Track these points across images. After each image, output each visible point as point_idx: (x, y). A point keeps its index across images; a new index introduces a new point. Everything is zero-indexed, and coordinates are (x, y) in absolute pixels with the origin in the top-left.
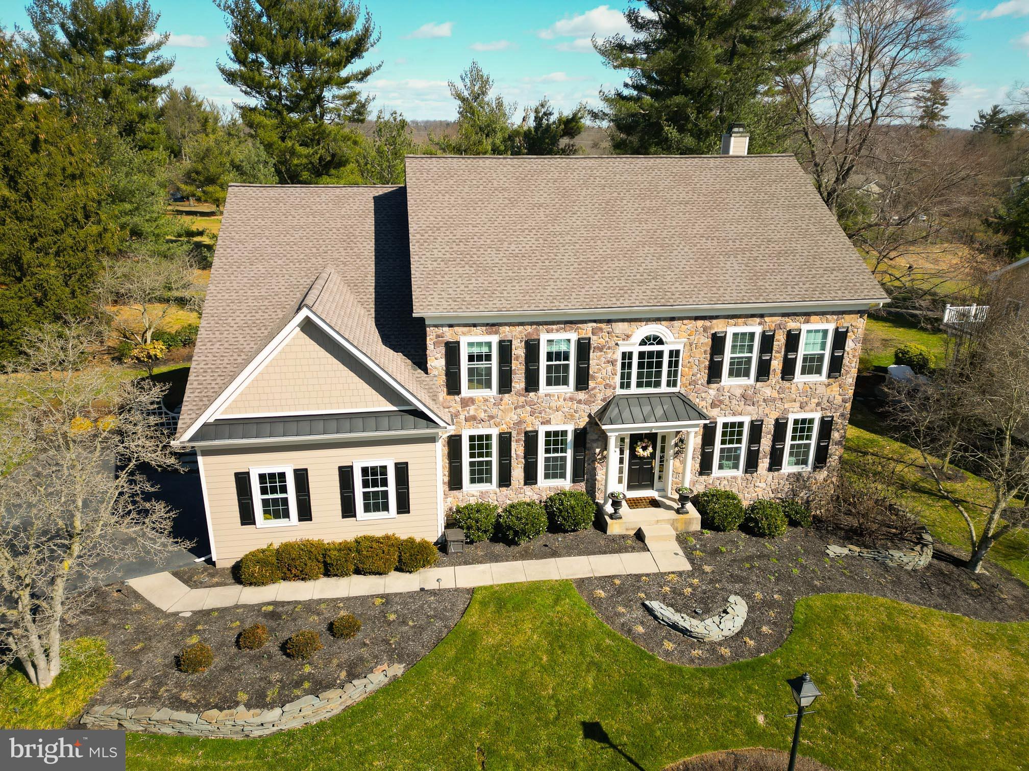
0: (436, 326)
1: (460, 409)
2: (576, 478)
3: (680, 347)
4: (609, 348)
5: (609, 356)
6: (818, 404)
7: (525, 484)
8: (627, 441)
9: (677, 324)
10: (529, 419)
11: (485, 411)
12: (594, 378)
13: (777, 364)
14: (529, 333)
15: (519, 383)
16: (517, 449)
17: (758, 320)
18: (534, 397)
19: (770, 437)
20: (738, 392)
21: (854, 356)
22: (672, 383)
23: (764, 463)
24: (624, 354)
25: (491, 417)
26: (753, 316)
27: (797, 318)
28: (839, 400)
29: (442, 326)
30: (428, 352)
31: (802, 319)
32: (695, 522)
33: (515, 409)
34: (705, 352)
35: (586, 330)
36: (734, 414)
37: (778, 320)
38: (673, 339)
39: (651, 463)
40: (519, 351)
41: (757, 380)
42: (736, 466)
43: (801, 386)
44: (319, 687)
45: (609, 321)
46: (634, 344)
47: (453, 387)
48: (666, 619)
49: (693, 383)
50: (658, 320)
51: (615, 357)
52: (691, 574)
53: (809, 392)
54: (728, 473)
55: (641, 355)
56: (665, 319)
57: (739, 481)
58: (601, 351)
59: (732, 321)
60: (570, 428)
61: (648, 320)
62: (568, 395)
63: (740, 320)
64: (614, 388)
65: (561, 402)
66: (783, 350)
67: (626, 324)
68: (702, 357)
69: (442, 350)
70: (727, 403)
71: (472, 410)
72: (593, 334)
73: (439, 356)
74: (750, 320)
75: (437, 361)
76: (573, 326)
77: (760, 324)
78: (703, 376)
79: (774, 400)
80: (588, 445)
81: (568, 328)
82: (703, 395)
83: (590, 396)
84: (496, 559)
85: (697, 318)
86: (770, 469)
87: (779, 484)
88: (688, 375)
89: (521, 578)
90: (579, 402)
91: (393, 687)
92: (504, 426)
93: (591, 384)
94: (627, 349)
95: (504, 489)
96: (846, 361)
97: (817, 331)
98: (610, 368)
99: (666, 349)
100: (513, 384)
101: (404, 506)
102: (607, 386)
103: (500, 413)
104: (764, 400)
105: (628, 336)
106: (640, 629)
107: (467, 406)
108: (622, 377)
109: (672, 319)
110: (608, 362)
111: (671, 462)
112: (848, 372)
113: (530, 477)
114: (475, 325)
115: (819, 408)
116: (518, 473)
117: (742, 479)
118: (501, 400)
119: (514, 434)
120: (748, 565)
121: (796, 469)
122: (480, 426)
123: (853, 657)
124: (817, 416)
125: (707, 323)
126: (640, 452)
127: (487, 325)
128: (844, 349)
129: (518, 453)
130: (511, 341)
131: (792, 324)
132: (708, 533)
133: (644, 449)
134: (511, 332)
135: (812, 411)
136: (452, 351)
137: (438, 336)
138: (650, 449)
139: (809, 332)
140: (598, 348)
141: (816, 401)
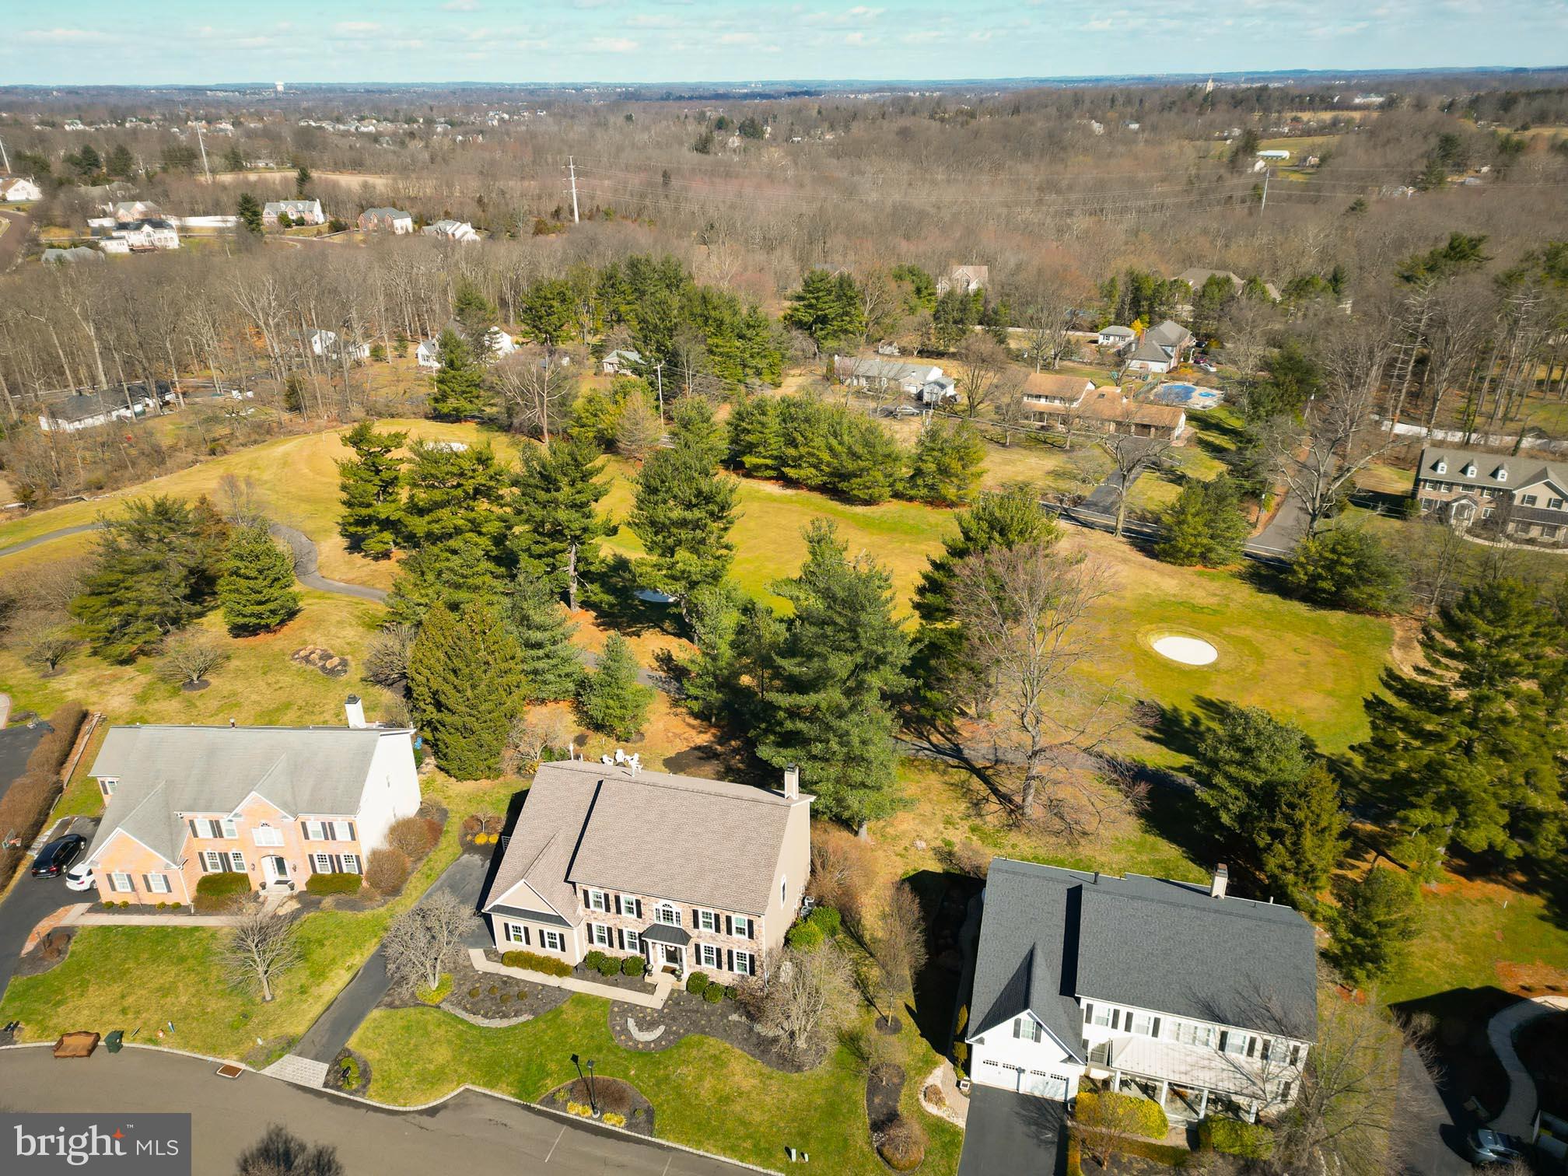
1: (591, 914)
2: (642, 951)
3: (679, 911)
4: (649, 905)
5: (650, 908)
6: (746, 948)
7: (620, 949)
9: (677, 902)
10: (619, 924)
11: (601, 917)
12: (644, 915)
13: (723, 927)
14: (616, 893)
15: (613, 909)
16: (615, 934)
18: (620, 916)
19: (726, 956)
20: (708, 935)
22: (678, 924)
23: (725, 967)
24: (656, 909)
25: (604, 920)
26: (709, 906)
28: (756, 948)
29: (582, 883)
31: (731, 913)
32: (684, 985)
33: (613, 919)
34: (691, 916)
35: (640, 897)
36: (708, 943)
37: (721, 910)
38: (676, 907)
40: (612, 898)
41: (716, 932)
42: (713, 964)
43: (736, 939)
44: (505, 1016)
45: (646, 896)
47: (587, 905)
48: (629, 1028)
49: (688, 926)
50: (667, 899)
52: (656, 1011)
53: (742, 942)
54: (710, 966)
55: (663, 910)
56: (671, 900)
57: (714, 972)
58: (646, 905)
59: (700, 906)
60: (636, 932)
61: (663, 899)
62: (635, 919)
63: (703, 907)
64: (654, 921)
65: (632, 921)
66: (725, 922)
67: (656, 898)
69: (582, 892)
70: (704, 938)
71: (595, 915)
72: (642, 899)
74: (708, 908)
76: (634, 894)
77: (713, 910)
78: (691, 925)
79: (725, 941)
81: (632, 894)
82: (693, 932)
83: (644, 921)
84: (594, 980)
85: (685, 902)
86: (728, 970)
87: (732, 979)
88: (685, 923)
89: (595, 993)
90: (639, 922)
91: (525, 1024)
92: (609, 925)
94: (657, 907)
95: (612, 948)
98: (650, 912)
99: (674, 910)
100: (611, 910)
101: (563, 949)
102: (651, 919)
103: (607, 919)
104: (721, 941)
105: (656, 903)
106: (617, 1029)
107: (593, 913)
108: (657, 917)
109: (675, 900)
110: (650, 910)
113: (622, 946)
115: (747, 950)
116: (617, 944)
117: (716, 970)
118: (607, 914)
119: (613, 928)
120: (685, 1013)
121: (741, 972)
122: (599, 922)
123: (686, 1062)
124: (747, 953)
125: (690, 905)
129: (616, 936)
130: (609, 894)
131: (727, 913)
132: (686, 993)
134: (609, 891)
135: (744, 950)
136: (586, 893)
137: (580, 887)
139: (736, 918)
140: (644, 904)
141: (745, 946)
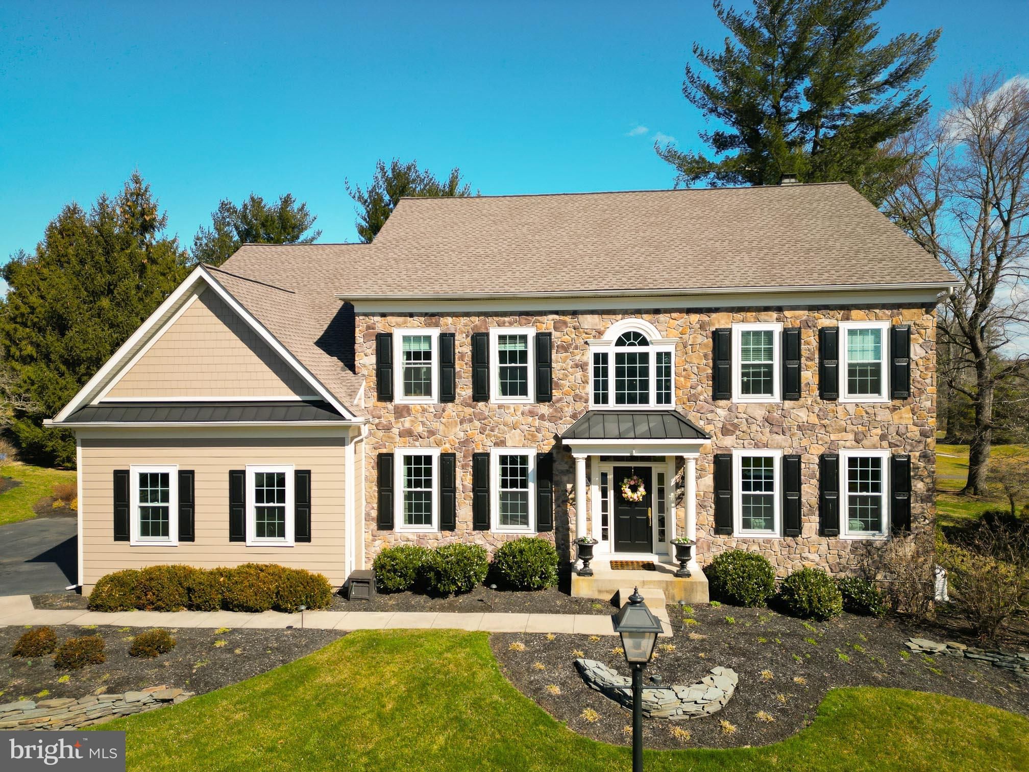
0: (366, 315)
1: (393, 420)
2: (543, 524)
3: (671, 348)
4: (576, 347)
5: (577, 358)
6: (883, 437)
7: (475, 528)
8: (610, 477)
9: (662, 317)
10: (478, 437)
11: (423, 424)
12: (558, 386)
13: (809, 376)
14: (476, 326)
15: (464, 388)
16: (464, 479)
17: (775, 315)
18: (484, 408)
19: (815, 482)
20: (760, 414)
21: (926, 369)
22: (664, 398)
23: (811, 524)
24: (596, 356)
25: (432, 433)
26: (767, 309)
27: (831, 313)
28: (915, 432)
29: (373, 315)
30: (356, 346)
31: (840, 314)
32: (699, 588)
33: (461, 423)
34: (705, 356)
35: (547, 323)
36: (757, 446)
37: (804, 314)
38: (659, 337)
39: (645, 513)
40: (463, 348)
41: (785, 397)
42: (770, 525)
43: (852, 409)
45: (574, 313)
46: (608, 343)
47: (384, 392)
48: (599, 681)
49: (693, 398)
50: (638, 312)
51: (585, 359)
53: (868, 418)
54: (759, 534)
55: (620, 357)
56: (648, 312)
57: (777, 548)
58: (566, 351)
59: (739, 316)
60: (531, 454)
61: (626, 313)
62: (528, 408)
63: (749, 314)
64: (586, 401)
65: (519, 417)
66: (817, 356)
67: (596, 316)
68: (703, 364)
69: (374, 344)
70: (745, 428)
71: (407, 422)
72: (556, 328)
73: (369, 351)
74: (763, 315)
75: (366, 358)
76: (530, 318)
77: (778, 320)
78: (705, 390)
79: (812, 427)
80: (555, 478)
81: (524, 321)
82: (709, 416)
83: (556, 410)
85: (689, 311)
86: (822, 533)
87: (840, 557)
88: (685, 387)
90: (542, 418)
92: (448, 446)
93: (556, 394)
94: (601, 350)
95: (447, 533)
96: (915, 374)
97: (863, 332)
98: (579, 374)
99: (652, 351)
100: (458, 390)
101: (303, 533)
102: (577, 398)
103: (442, 428)
104: (800, 428)
105: (600, 333)
106: (556, 690)
107: (402, 416)
108: (596, 387)
109: (657, 311)
110: (577, 366)
111: (673, 510)
112: (921, 391)
113: (481, 521)
114: (411, 315)
115: (885, 444)
116: (464, 512)
117: (780, 544)
118: (444, 411)
119: (459, 456)
120: (763, 640)
121: (863, 536)
122: (417, 443)
124: (885, 455)
125: (704, 317)
126: (628, 493)
127: (425, 314)
128: (908, 356)
129: (465, 483)
130: (453, 335)
131: (825, 321)
132: (717, 605)
133: (634, 489)
134: (454, 324)
135: (875, 447)
136: (384, 344)
137: (368, 328)
138: (642, 491)
139: (852, 332)
140: (563, 347)
141: (879, 431)
